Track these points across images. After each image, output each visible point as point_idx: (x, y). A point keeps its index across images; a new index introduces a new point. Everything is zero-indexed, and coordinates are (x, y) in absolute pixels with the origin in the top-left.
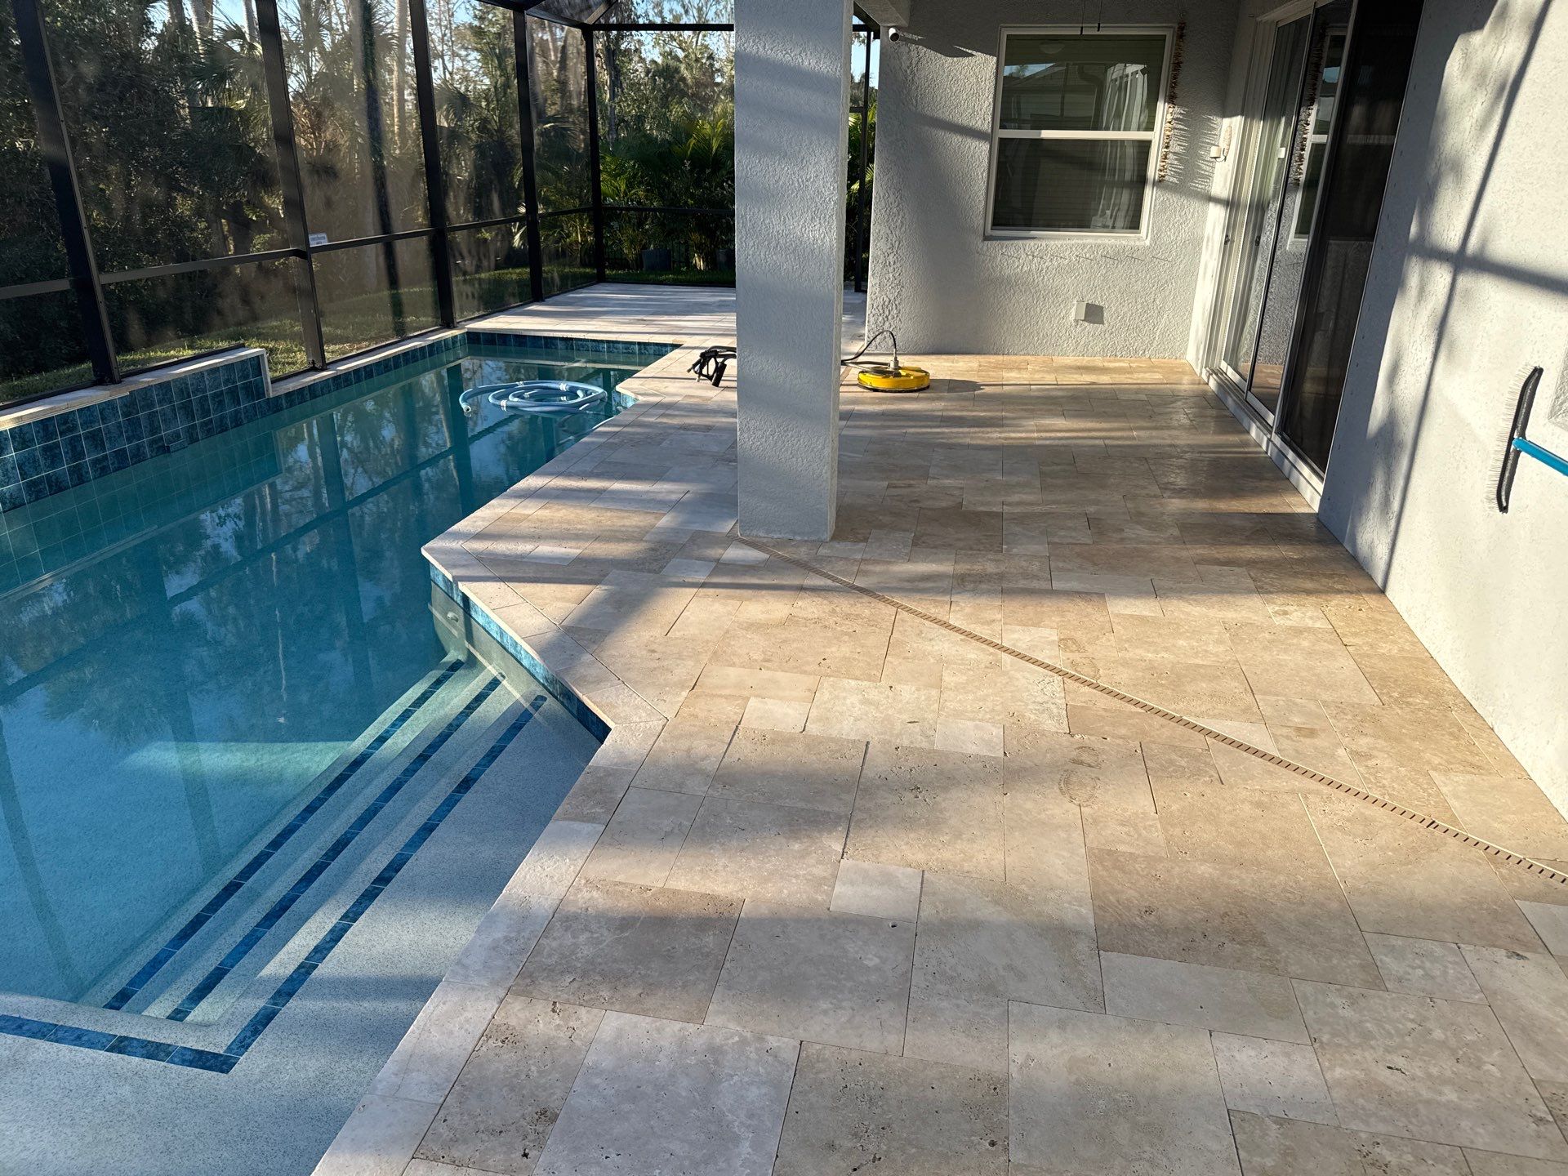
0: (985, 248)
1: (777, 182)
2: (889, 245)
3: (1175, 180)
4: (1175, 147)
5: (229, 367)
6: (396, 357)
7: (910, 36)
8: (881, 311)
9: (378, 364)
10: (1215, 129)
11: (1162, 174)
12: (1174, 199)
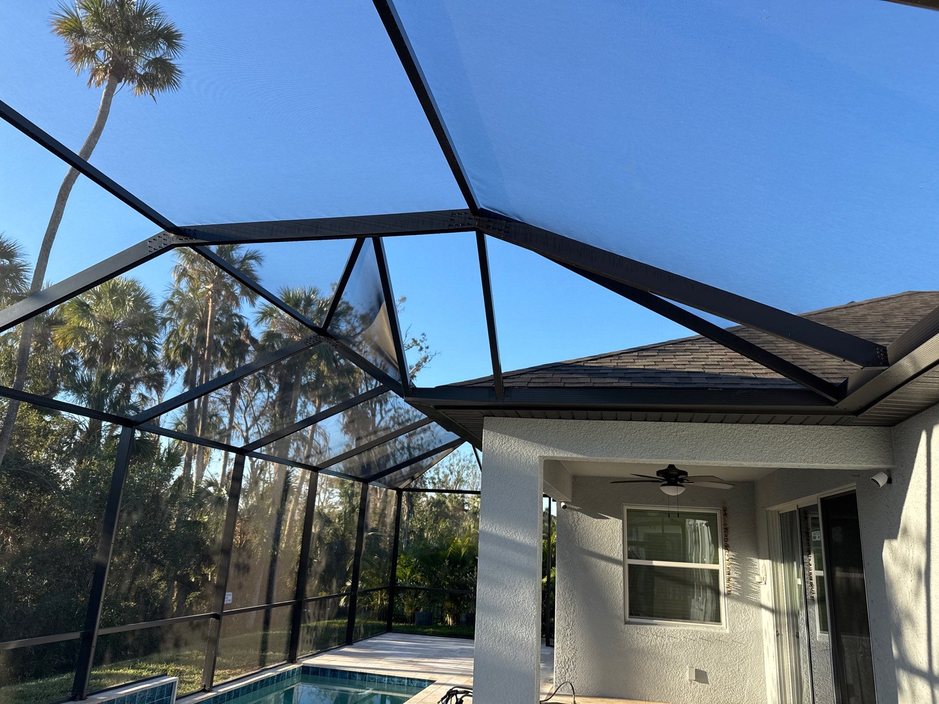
0: (626, 629)
1: (501, 602)
2: (567, 624)
3: (737, 594)
4: (733, 574)
5: (153, 690)
6: (256, 683)
7: (573, 507)
8: (564, 666)
9: (243, 688)
10: (756, 565)
11: (729, 589)
12: (739, 605)
